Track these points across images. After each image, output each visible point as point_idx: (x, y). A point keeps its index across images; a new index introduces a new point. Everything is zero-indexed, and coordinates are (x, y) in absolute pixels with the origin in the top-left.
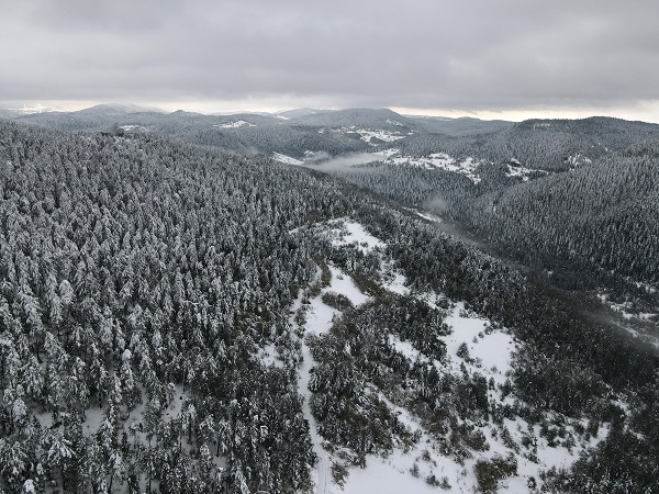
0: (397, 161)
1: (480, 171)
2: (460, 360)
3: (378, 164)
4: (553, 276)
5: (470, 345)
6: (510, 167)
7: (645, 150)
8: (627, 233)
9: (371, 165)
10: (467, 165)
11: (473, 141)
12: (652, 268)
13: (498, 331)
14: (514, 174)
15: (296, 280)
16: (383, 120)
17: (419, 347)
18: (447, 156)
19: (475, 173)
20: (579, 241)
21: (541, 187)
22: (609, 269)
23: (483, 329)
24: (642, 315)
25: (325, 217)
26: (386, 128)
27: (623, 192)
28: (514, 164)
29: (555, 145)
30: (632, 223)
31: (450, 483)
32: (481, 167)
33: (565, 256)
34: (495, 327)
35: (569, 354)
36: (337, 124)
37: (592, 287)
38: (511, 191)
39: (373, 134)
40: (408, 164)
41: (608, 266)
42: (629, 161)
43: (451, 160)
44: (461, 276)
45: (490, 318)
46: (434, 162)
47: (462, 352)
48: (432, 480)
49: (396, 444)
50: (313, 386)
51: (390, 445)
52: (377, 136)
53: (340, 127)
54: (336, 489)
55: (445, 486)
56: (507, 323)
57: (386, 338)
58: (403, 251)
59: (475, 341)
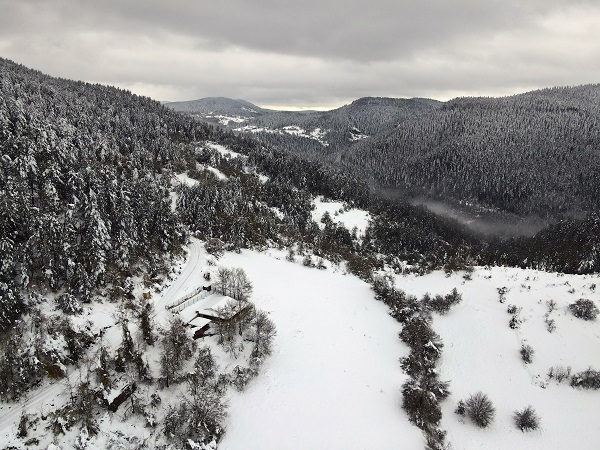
0: (253, 131)
1: (327, 138)
2: (324, 225)
5: (332, 216)
6: (352, 134)
8: (448, 164)
10: (316, 134)
11: (320, 115)
12: (469, 187)
13: (356, 210)
14: (355, 139)
15: (159, 158)
16: (239, 107)
17: (286, 212)
18: (298, 128)
19: (324, 140)
20: (412, 175)
23: (342, 208)
25: (187, 139)
26: (242, 115)
28: (355, 132)
29: (387, 116)
30: (451, 157)
34: (353, 206)
36: (195, 111)
38: (356, 146)
39: (229, 118)
40: (263, 132)
43: (302, 131)
44: (319, 177)
45: (348, 201)
46: (287, 131)
47: (326, 219)
48: (308, 263)
49: (270, 244)
50: (182, 205)
51: (264, 243)
52: (234, 120)
53: (199, 113)
54: (210, 257)
55: (321, 267)
56: (362, 204)
57: (254, 203)
58: (264, 158)
59: (336, 215)
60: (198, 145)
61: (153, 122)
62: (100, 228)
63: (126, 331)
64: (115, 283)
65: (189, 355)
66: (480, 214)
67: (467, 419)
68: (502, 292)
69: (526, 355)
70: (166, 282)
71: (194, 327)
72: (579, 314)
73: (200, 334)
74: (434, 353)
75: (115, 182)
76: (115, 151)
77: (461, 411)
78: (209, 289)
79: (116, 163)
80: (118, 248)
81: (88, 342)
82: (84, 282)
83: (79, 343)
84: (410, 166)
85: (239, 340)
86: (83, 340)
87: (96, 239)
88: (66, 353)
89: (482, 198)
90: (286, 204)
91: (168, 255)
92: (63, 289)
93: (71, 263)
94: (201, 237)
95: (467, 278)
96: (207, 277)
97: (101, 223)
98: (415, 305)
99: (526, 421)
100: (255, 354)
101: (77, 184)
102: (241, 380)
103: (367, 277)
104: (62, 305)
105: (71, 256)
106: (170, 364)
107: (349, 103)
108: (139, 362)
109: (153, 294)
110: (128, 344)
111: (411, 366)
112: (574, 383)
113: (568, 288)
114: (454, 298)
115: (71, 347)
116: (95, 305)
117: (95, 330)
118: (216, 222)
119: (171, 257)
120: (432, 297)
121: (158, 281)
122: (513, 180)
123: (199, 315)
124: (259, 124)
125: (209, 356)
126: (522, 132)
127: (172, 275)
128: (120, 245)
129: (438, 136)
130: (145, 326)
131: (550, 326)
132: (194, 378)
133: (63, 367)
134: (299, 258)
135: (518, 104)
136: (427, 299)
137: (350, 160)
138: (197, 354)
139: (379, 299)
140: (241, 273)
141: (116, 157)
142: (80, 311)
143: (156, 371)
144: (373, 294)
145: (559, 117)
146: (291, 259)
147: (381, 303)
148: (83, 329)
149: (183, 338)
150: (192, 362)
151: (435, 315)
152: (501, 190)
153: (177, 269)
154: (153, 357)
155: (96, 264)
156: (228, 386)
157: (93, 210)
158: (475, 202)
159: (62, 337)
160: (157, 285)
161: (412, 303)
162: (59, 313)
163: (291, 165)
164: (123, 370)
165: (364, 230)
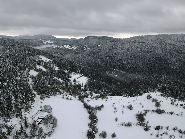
0: (54, 47)
1: (77, 49)
2: (74, 82)
3: (49, 48)
4: (97, 70)
5: (76, 79)
6: (85, 48)
7: (113, 41)
8: (111, 59)
9: (47, 48)
10: (74, 47)
11: (75, 42)
12: (117, 65)
13: (83, 76)
14: (86, 49)
15: (25, 65)
16: (50, 38)
17: (63, 80)
18: (68, 46)
19: (76, 49)
20: (101, 62)
21: (92, 50)
22: (108, 67)
23: (80, 76)
24: (116, 76)
25: (33, 55)
26: (51, 40)
27: (110, 50)
28: (86, 47)
29: (95, 42)
30: (112, 56)
31: (72, 98)
32: (78, 48)
33: (99, 65)
34: (82, 76)
35: (100, 80)
36: (35, 39)
37: (105, 71)
38: (85, 52)
39: (47, 42)
40: (58, 47)
41: (108, 66)
42: (110, 43)
43: (70, 47)
44: (73, 66)
45: (81, 74)
46: (65, 47)
47: (75, 81)
48: (68, 99)
49: (58, 94)
50: (33, 84)
51: (56, 94)
52: (48, 42)
53: (36, 40)
54: (42, 101)
55: (71, 99)
56: (85, 75)
57: (54, 78)
58: (57, 61)
59: (78, 79)
60: (37, 57)
61: (22, 50)
62: (12, 98)
63: (21, 125)
64: (17, 112)
65: (37, 129)
66: (120, 73)
67: (101, 137)
68: (114, 104)
69: (116, 120)
70: (30, 110)
71: (38, 122)
72: (129, 109)
73: (39, 123)
74: (96, 122)
75: (15, 84)
76: (12, 66)
77: (100, 135)
78: (41, 110)
79: (13, 70)
80: (18, 103)
81: (12, 129)
82: (10, 114)
83: (10, 130)
84: (101, 59)
85: (49, 124)
86: (11, 129)
87: (12, 102)
88: (7, 132)
89: (120, 68)
90: (63, 77)
91: (30, 102)
92: (4, 116)
93: (6, 109)
94: (39, 94)
95: (106, 100)
96: (41, 107)
97: (13, 97)
98: (93, 109)
99: (114, 136)
100: (53, 127)
101: (5, 86)
102: (49, 134)
103: (83, 101)
104: (5, 120)
105: (6, 107)
106: (32, 133)
107: (84, 38)
108: (25, 133)
109: (27, 113)
110: (22, 128)
111: (90, 125)
112: (125, 126)
113: (129, 101)
114: (102, 106)
115: (8, 131)
116: (13, 119)
117: (13, 126)
118: (43, 89)
119: (31, 102)
120: (98, 106)
121: (28, 110)
122: (128, 63)
123: (39, 118)
124: (56, 44)
125: (42, 129)
126: (131, 49)
127: (32, 107)
128: (18, 102)
129: (109, 50)
130: (26, 123)
131: (123, 112)
132: (38, 135)
133: (7, 136)
134: (65, 97)
135: (130, 41)
136: (96, 107)
137: (84, 56)
138: (39, 129)
139: (85, 108)
140: (49, 106)
141: (13, 68)
142: (9, 121)
143: (29, 134)
144: (83, 106)
145: (140, 45)
146: (63, 98)
147: (85, 109)
148: (11, 126)
149: (35, 125)
150: (38, 131)
151: (98, 111)
152: (125, 66)
153: (33, 105)
154: (28, 131)
155: (12, 109)
156: (46, 136)
157: (11, 94)
158: (118, 70)
159: (6, 129)
160: (28, 111)
161: (93, 108)
162: (4, 122)
163: (65, 63)
164: (21, 135)
165: (85, 83)
